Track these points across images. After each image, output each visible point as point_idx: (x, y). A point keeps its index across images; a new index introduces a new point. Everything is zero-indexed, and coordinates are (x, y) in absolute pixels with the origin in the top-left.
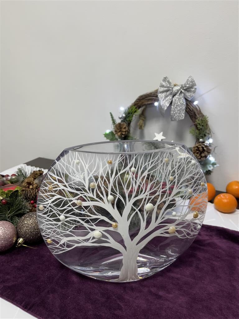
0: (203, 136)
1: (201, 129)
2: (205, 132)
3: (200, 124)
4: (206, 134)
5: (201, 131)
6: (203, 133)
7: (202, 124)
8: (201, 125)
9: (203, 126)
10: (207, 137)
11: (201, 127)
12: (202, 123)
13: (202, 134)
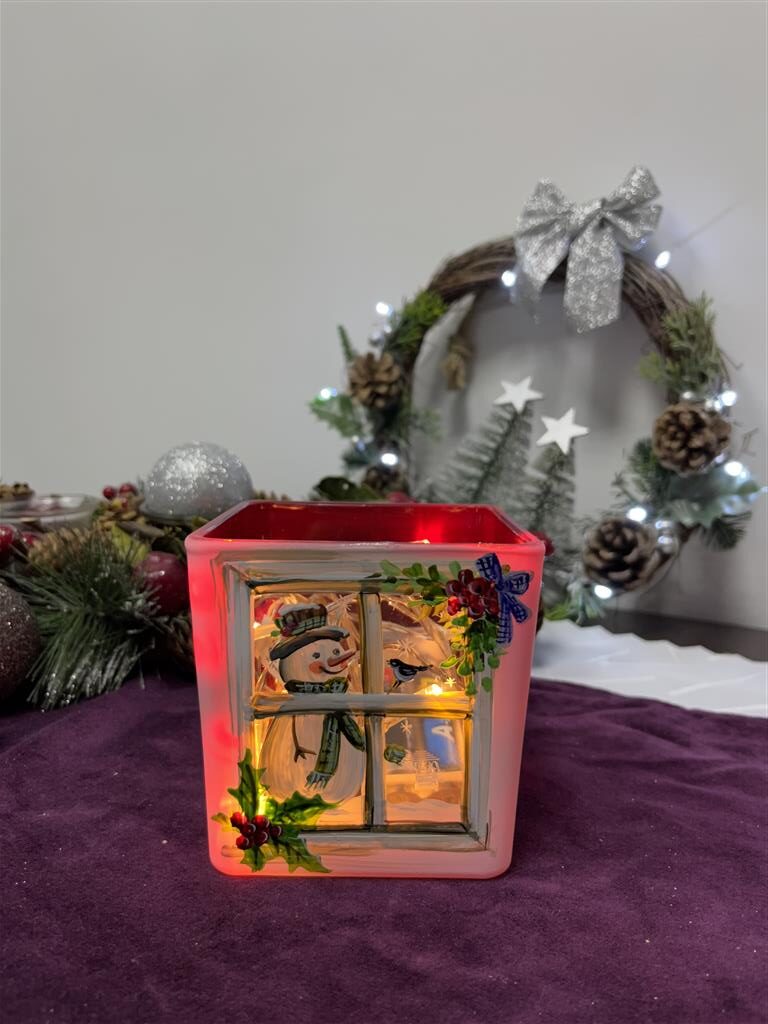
0: (696, 380)
1: (686, 353)
2: (701, 363)
3: (682, 331)
4: (710, 373)
5: (685, 361)
6: (694, 368)
7: (691, 332)
8: (685, 336)
9: (692, 339)
10: (713, 380)
11: (685, 344)
12: (689, 327)
13: (692, 374)
